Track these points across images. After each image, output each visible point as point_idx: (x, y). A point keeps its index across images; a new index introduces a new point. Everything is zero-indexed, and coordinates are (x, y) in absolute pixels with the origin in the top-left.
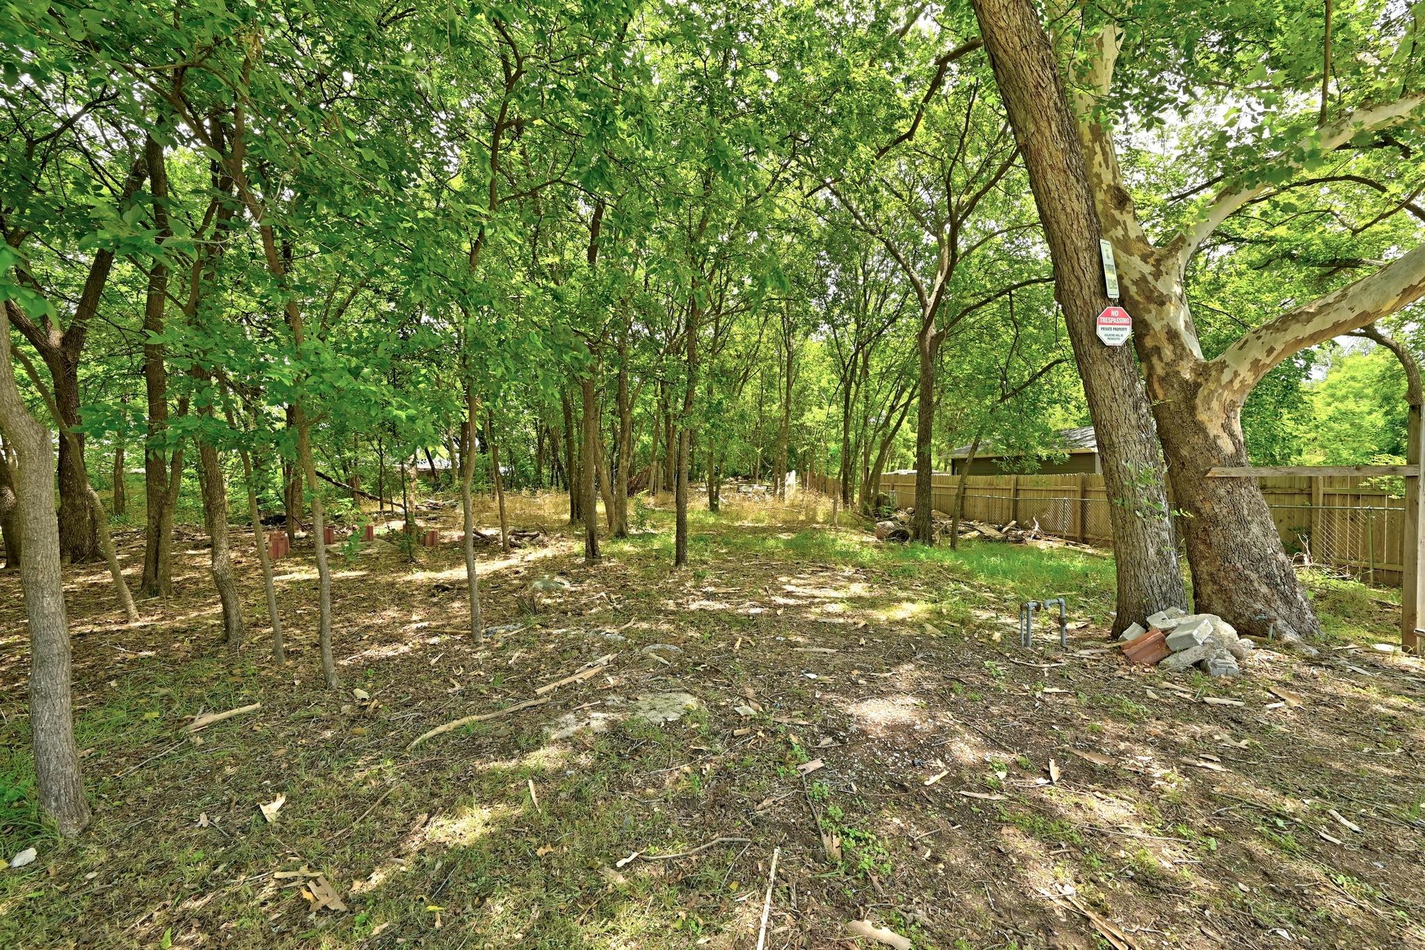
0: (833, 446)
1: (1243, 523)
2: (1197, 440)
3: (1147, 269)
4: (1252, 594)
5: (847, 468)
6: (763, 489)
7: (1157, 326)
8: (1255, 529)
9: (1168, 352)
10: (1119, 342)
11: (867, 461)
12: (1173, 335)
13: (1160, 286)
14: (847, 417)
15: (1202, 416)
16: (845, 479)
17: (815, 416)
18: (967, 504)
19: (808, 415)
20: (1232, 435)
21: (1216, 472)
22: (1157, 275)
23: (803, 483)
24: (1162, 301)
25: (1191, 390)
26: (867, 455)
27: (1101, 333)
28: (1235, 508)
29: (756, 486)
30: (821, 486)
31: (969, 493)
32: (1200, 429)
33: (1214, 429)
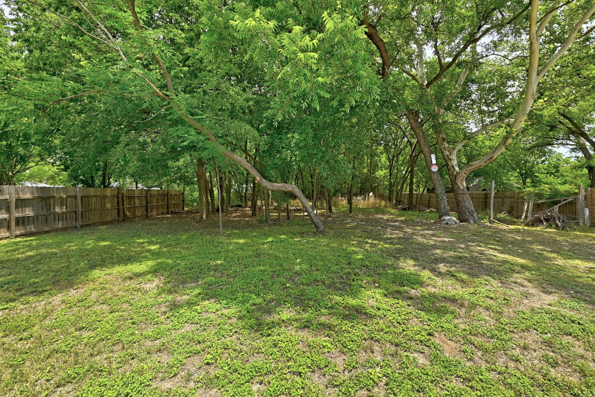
0: (386, 183)
1: (465, 202)
2: (457, 186)
3: (449, 154)
4: (466, 215)
5: (391, 192)
6: (361, 198)
7: (450, 165)
8: (467, 203)
9: (452, 170)
10: (436, 171)
11: (397, 189)
12: (453, 167)
13: (451, 157)
14: (391, 175)
15: (457, 182)
16: (390, 195)
17: (381, 173)
18: (430, 203)
19: (377, 173)
20: (463, 185)
21: (459, 192)
22: (450, 155)
23: (375, 196)
24: (451, 160)
25: (456, 177)
26: (397, 187)
27: (432, 169)
28: (463, 199)
29: (358, 198)
30: (381, 197)
31: (431, 199)
32: (457, 184)
33: (459, 184)
